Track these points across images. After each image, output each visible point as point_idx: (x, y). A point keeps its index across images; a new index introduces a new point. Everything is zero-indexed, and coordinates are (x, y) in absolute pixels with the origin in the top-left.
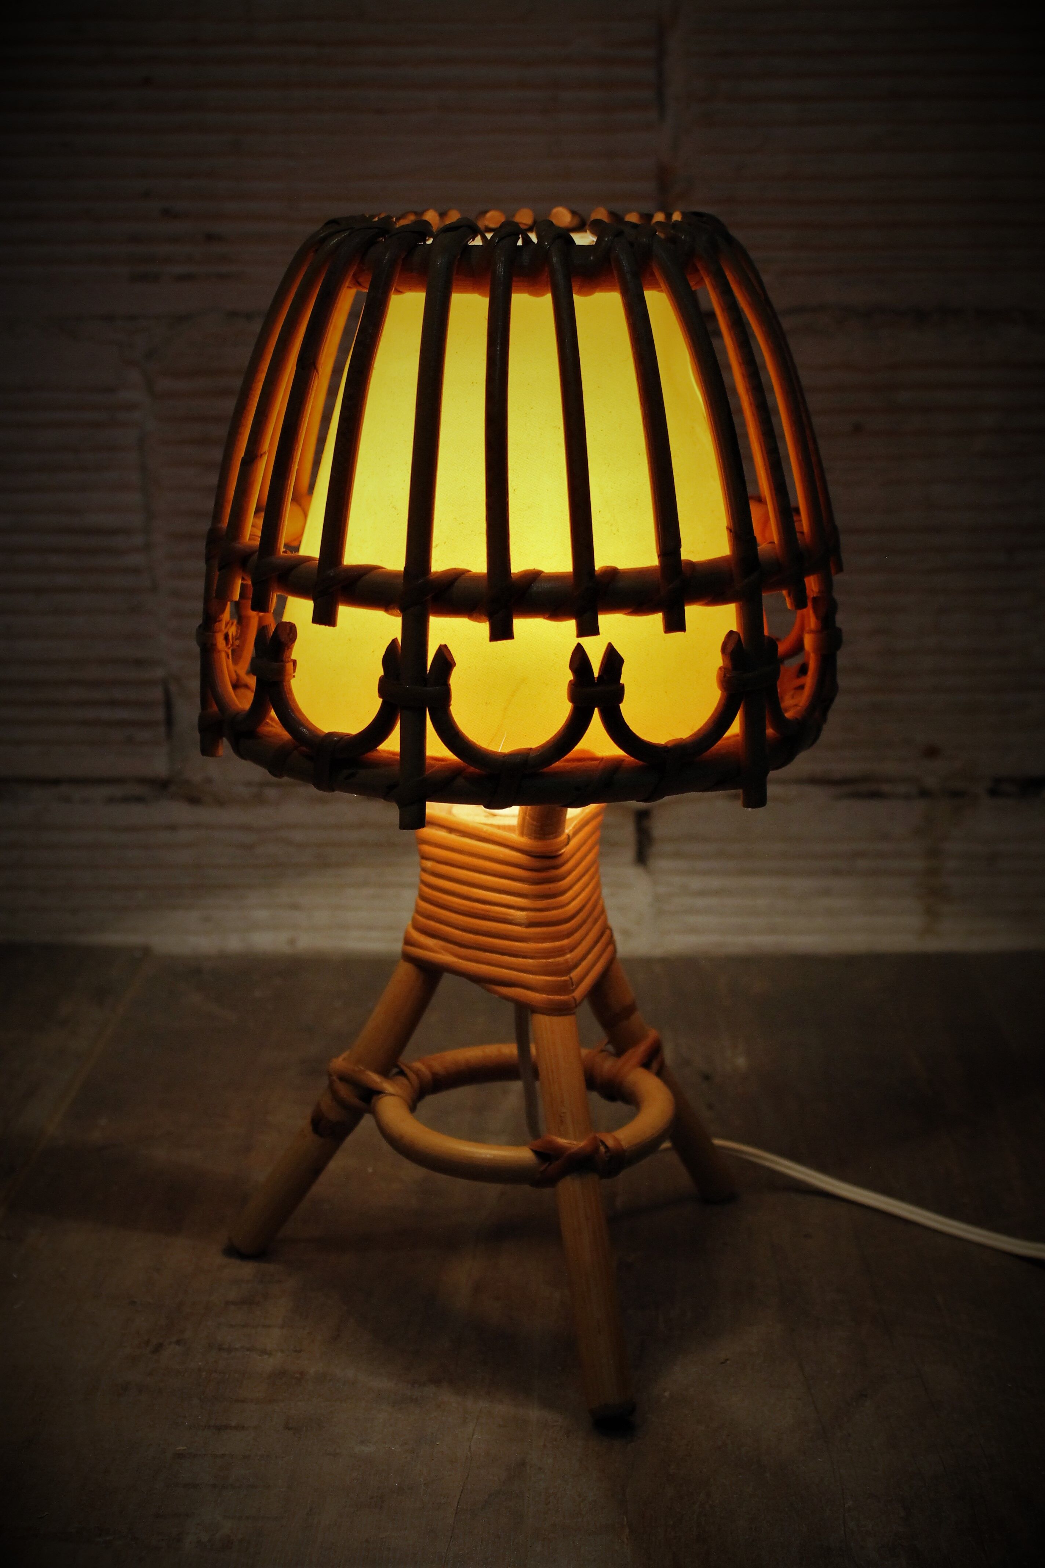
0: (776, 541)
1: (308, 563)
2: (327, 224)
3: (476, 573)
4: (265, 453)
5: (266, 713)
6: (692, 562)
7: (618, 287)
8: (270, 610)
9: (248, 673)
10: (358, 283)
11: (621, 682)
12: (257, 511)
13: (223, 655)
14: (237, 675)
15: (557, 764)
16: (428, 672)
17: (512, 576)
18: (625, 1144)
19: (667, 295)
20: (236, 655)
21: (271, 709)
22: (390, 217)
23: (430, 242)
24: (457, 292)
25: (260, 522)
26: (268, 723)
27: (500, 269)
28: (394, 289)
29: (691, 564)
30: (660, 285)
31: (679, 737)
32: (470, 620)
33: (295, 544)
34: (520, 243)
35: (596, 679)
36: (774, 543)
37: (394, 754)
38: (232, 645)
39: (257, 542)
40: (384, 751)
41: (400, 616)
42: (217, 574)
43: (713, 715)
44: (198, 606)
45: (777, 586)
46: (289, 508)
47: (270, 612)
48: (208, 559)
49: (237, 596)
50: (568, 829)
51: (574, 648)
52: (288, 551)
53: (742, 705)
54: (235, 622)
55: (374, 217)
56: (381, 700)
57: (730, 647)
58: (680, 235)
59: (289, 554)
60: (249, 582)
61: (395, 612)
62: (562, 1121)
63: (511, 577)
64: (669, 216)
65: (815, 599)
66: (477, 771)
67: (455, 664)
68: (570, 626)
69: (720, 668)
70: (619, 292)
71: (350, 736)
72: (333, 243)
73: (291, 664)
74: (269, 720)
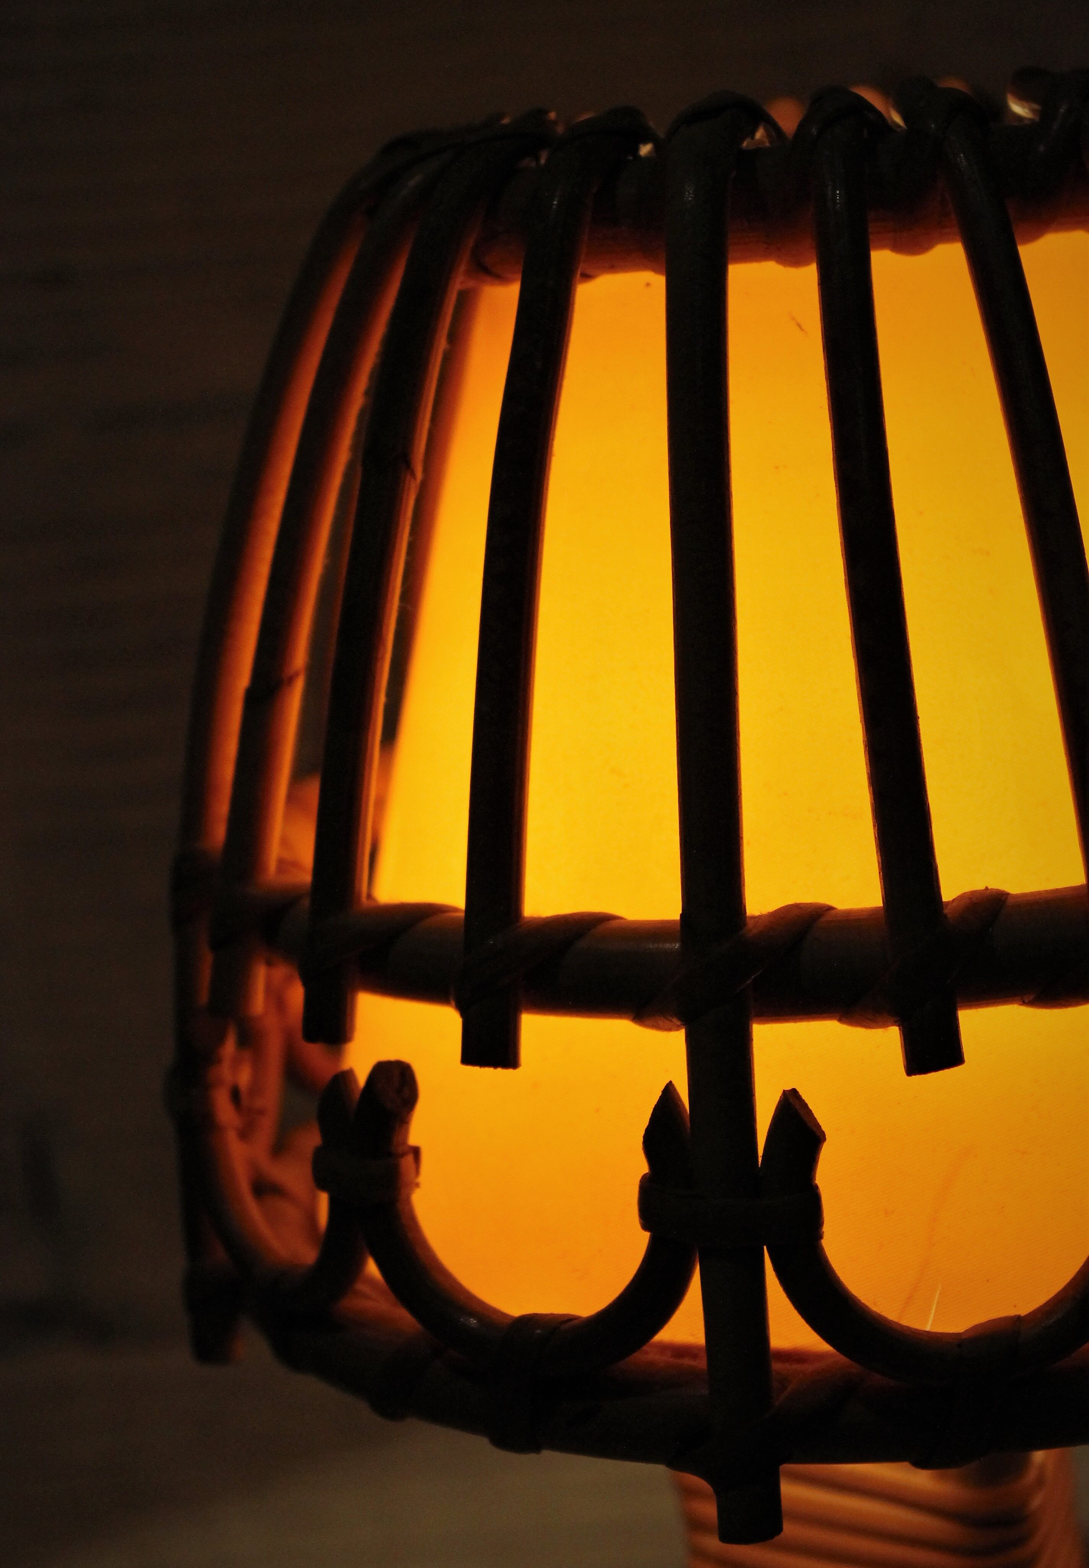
1: (436, 920)
3: (849, 912)
4: (297, 674)
16: (760, 1160)
17: (945, 908)
21: (368, 1259)
22: (543, 112)
26: (360, 1290)
27: (834, 194)
28: (580, 267)
37: (690, 1349)
40: (666, 1349)
41: (681, 1030)
49: (258, 1004)
56: (648, 1230)
60: (288, 971)
61: (666, 1022)
63: (944, 913)
66: (890, 1383)
67: (825, 1139)
71: (576, 1321)
72: (412, 183)
73: (410, 1158)
74: (360, 1286)
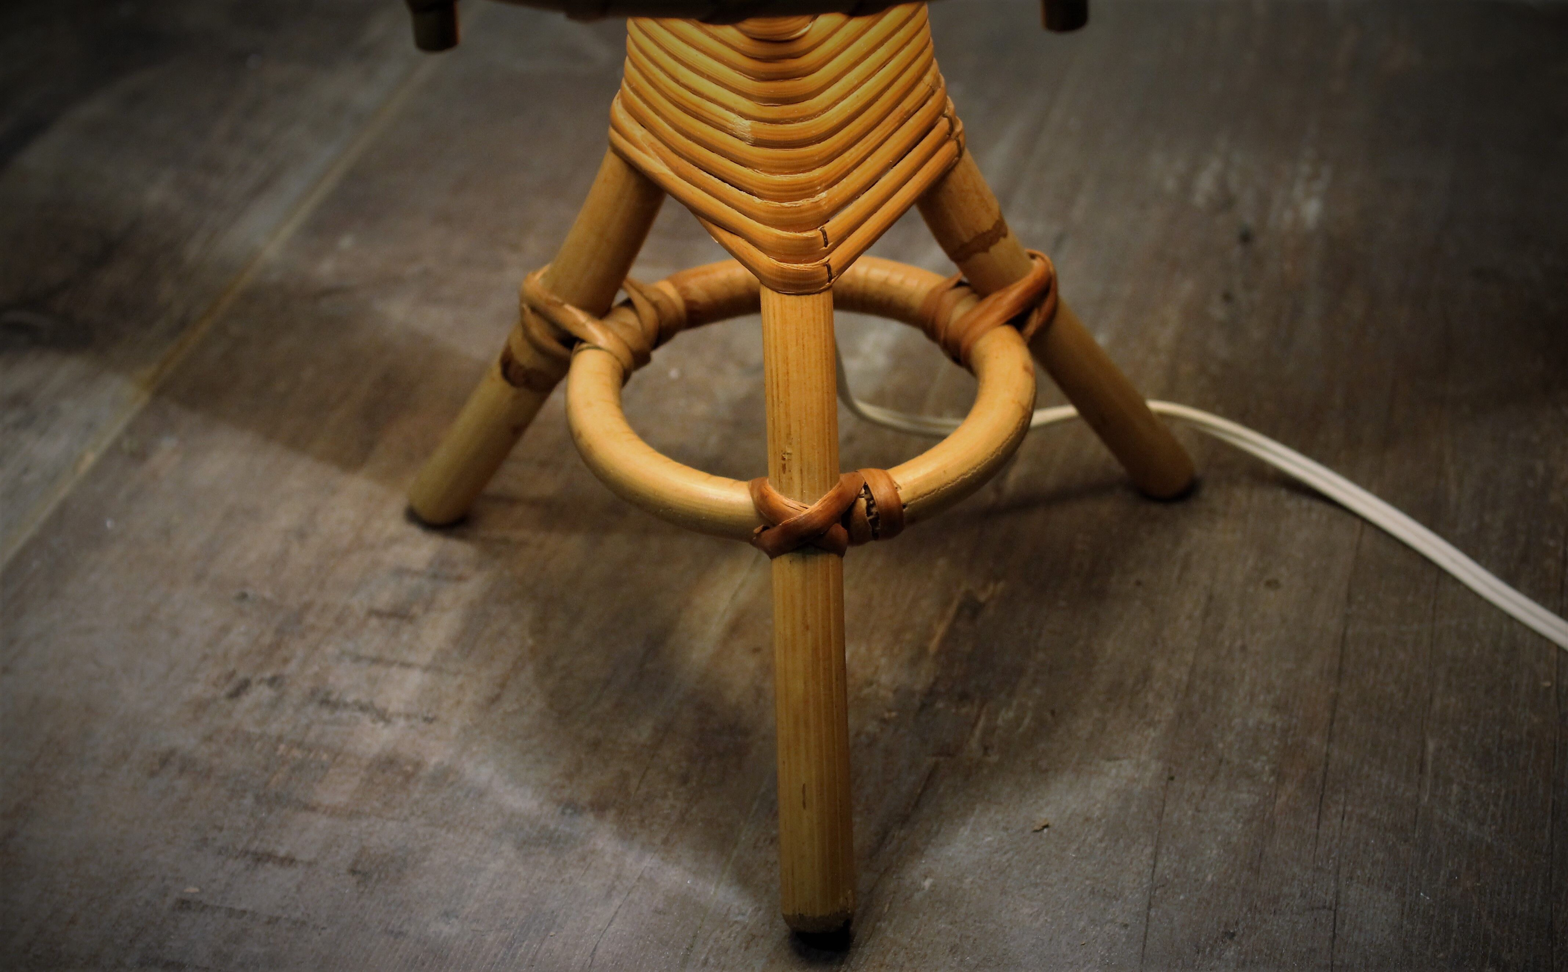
18: (904, 495)
62: (784, 467)
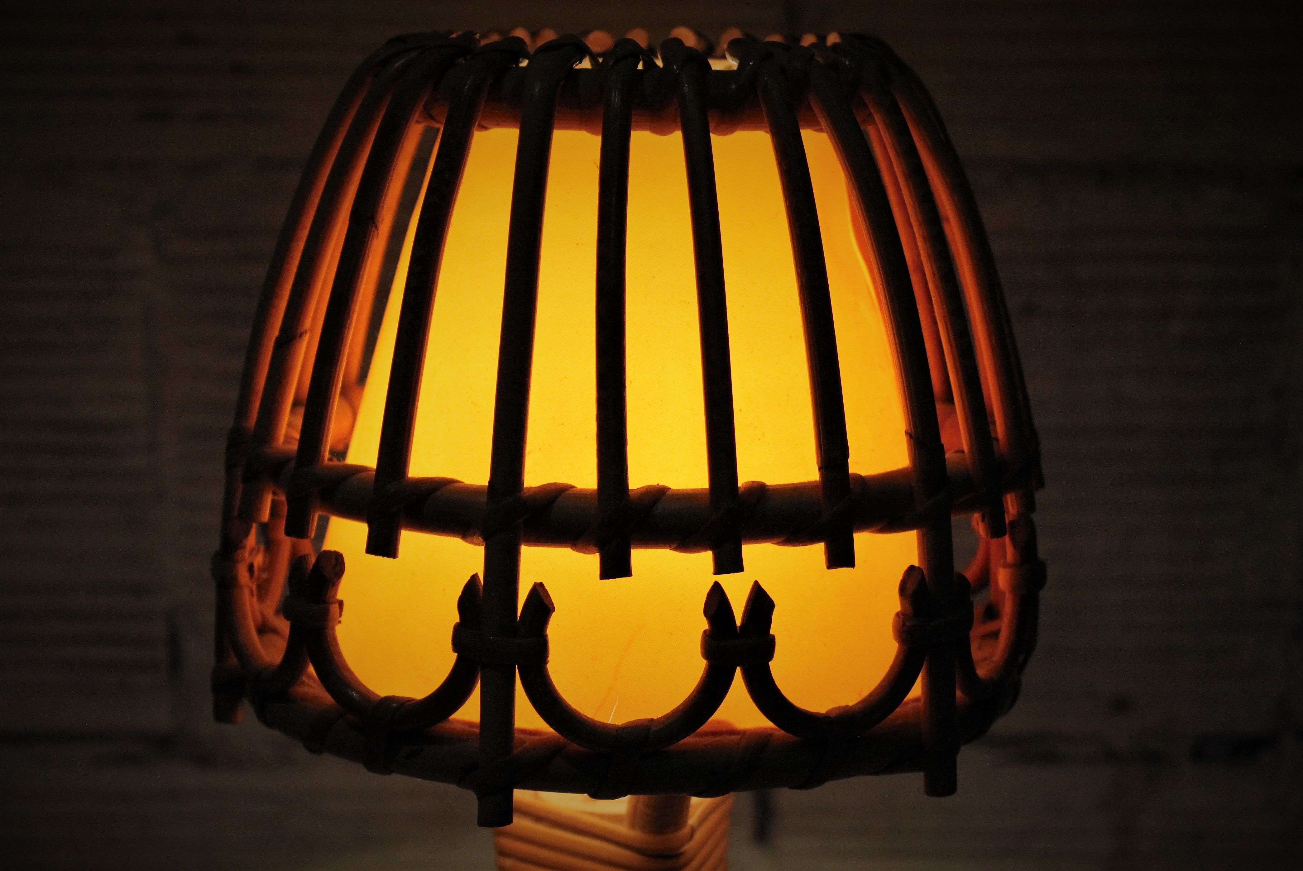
0: (966, 448)
1: (359, 475)
2: (391, 41)
3: (581, 490)
4: (306, 332)
5: (299, 670)
6: (861, 476)
7: (767, 125)
8: (309, 535)
9: (277, 613)
10: (429, 115)
11: (772, 632)
12: (296, 404)
13: (246, 592)
14: (263, 616)
15: (688, 740)
16: (518, 619)
17: (630, 493)
19: (829, 136)
20: (263, 590)
21: (309, 664)
22: (472, 34)
23: (524, 63)
24: (559, 128)
25: (299, 421)
26: (303, 682)
27: (616, 98)
28: (477, 123)
29: (859, 478)
30: (819, 122)
31: (843, 704)
32: (573, 550)
33: (340, 447)
34: (640, 67)
35: (738, 628)
36: (963, 452)
37: (470, 725)
38: (258, 578)
39: (295, 446)
40: (457, 721)
41: (483, 545)
42: (241, 487)
43: (888, 675)
44: (215, 520)
45: (969, 507)
46: (337, 403)
47: (310, 537)
48: (230, 467)
49: (266, 516)
50: (692, 820)
51: (709, 588)
52: (335, 459)
53: (925, 662)
54: (262, 547)
55: (451, 32)
56: (456, 654)
57: (911, 588)
58: (843, 59)
59: (336, 462)
60: (283, 498)
61: (475, 539)
63: (629, 496)
64: (822, 39)
65: (1012, 523)
66: (581, 749)
67: (553, 609)
68: (706, 558)
69: (897, 614)
70: (768, 130)
71: (414, 701)
72: (397, 65)
73: (337, 605)
74: (305, 679)
